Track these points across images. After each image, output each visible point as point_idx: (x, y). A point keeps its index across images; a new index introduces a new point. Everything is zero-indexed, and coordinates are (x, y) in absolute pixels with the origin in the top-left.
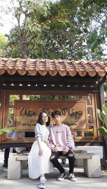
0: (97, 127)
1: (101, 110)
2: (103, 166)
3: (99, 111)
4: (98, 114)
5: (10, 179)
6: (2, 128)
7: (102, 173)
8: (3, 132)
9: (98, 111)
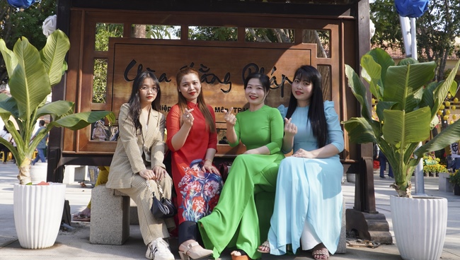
0: (342, 119)
1: (357, 70)
2: (353, 230)
3: (352, 71)
4: (346, 79)
5: (97, 244)
6: (76, 112)
7: (350, 246)
8: (77, 119)
9: (348, 71)
